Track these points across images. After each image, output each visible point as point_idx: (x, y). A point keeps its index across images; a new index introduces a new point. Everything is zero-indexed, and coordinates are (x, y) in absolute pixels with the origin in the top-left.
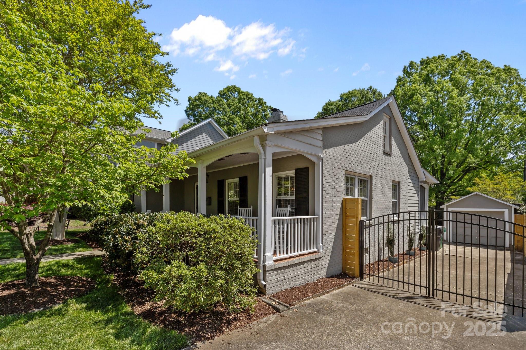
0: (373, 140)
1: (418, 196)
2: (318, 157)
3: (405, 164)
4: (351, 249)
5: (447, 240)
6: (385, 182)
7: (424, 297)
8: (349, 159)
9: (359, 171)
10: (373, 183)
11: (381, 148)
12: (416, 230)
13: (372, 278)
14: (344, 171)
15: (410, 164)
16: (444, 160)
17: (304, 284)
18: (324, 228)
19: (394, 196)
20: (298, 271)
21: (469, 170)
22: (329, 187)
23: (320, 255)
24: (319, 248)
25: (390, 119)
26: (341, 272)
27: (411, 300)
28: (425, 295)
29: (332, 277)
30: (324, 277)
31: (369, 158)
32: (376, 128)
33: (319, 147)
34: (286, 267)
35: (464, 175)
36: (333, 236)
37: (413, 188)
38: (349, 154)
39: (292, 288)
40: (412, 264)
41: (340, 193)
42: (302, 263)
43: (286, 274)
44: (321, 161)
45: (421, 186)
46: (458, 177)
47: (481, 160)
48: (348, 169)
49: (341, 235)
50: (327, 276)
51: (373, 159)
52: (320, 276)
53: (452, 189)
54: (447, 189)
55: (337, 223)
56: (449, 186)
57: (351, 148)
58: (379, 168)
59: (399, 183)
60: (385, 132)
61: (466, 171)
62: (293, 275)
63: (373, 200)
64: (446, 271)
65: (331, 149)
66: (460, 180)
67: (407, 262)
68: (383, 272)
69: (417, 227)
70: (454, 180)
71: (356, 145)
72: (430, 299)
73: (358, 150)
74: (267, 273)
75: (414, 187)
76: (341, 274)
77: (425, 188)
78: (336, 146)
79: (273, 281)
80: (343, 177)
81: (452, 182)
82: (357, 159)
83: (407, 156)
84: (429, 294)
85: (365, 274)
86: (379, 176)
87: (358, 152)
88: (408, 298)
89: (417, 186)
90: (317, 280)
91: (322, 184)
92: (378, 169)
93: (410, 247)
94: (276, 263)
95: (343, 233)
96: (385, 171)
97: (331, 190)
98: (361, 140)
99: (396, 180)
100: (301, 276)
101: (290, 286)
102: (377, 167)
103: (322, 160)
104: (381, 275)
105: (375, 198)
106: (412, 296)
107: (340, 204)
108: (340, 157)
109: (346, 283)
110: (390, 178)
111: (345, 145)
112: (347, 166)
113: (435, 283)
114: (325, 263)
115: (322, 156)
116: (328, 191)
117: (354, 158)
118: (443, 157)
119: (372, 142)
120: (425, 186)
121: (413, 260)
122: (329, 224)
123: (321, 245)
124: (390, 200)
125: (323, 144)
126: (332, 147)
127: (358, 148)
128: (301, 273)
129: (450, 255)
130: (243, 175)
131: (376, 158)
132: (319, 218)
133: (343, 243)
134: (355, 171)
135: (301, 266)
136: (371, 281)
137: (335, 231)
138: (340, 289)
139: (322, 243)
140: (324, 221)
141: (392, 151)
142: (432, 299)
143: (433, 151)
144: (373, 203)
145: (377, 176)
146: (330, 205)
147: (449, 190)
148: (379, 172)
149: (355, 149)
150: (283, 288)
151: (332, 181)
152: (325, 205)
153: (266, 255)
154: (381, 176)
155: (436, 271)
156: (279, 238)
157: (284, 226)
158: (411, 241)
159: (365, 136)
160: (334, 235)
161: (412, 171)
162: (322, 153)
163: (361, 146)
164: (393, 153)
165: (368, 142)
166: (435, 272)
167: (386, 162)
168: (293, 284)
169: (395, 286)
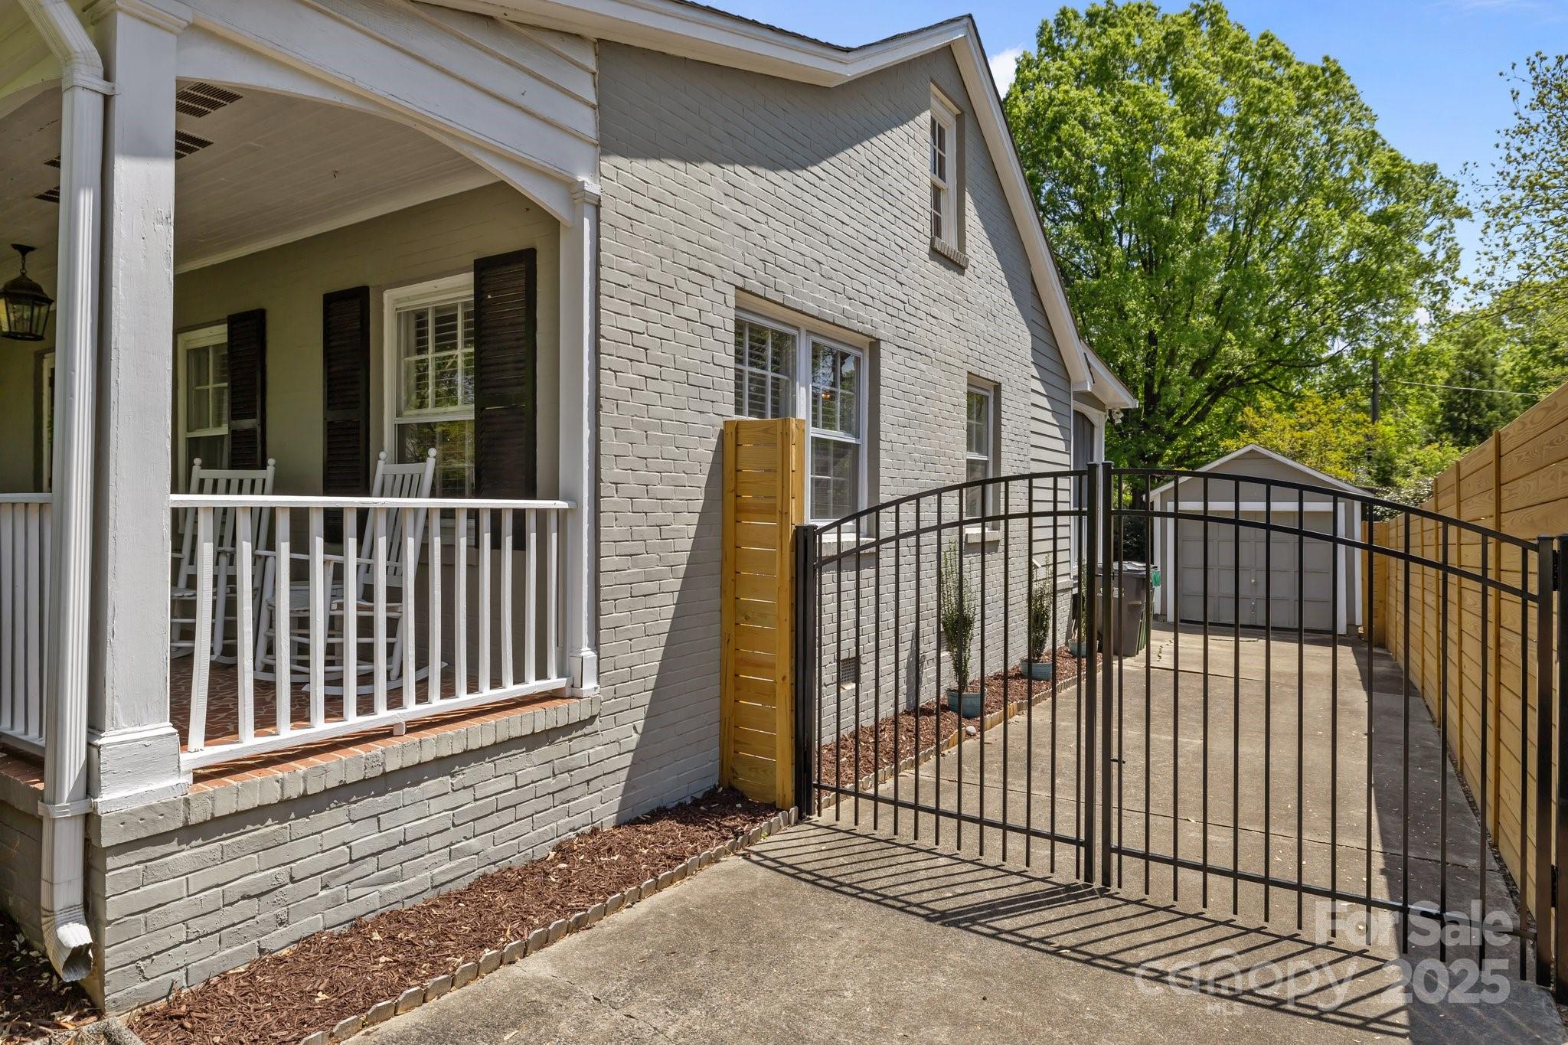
0: (884, 184)
1: (1068, 447)
2: (573, 190)
3: (1020, 318)
4: (758, 666)
5: (1164, 614)
6: (935, 374)
7: (1070, 893)
8: (760, 241)
9: (811, 307)
10: (885, 371)
11: (918, 226)
12: (1059, 580)
13: (847, 803)
14: (731, 292)
15: (1040, 320)
16: (1155, 352)
17: (462, 885)
18: (606, 564)
19: (975, 440)
20: (410, 813)
21: (1227, 388)
22: (640, 354)
23: (574, 710)
24: (577, 674)
25: (959, 119)
26: (714, 781)
27: (1007, 924)
28: (1073, 879)
29: (657, 814)
30: (608, 821)
31: (863, 258)
32: (897, 133)
33: (576, 136)
34: (306, 804)
35: (1213, 401)
36: (665, 608)
37: (1048, 416)
38: (762, 218)
39: (357, 925)
40: (1041, 714)
41: (705, 393)
42: (443, 765)
43: (302, 847)
44: (589, 210)
45: (1080, 417)
46: (1194, 408)
47: (1261, 352)
48: (754, 285)
49: (716, 602)
50: (630, 815)
51: (881, 268)
52: (577, 821)
53: (1177, 449)
54: (1165, 449)
55: (688, 544)
56: (1171, 438)
57: (770, 187)
58: (912, 310)
59: (997, 388)
60: (939, 166)
61: (1216, 391)
62: (367, 838)
63: (883, 445)
64: (1162, 738)
65: (655, 164)
66: (1200, 418)
67: (1020, 707)
68: (916, 764)
69: (1061, 569)
70: (1183, 418)
71: (800, 182)
72: (1093, 905)
73: (808, 209)
74: (111, 862)
75: (1054, 413)
76: (711, 796)
77: (1092, 426)
78: (685, 160)
79: (178, 910)
80: (725, 320)
81: (1178, 424)
82: (804, 248)
83: (1029, 289)
84: (1089, 877)
85: (820, 787)
86: (908, 344)
87: (809, 219)
88: (993, 909)
89: (1063, 409)
90: (558, 849)
91: (597, 334)
92: (903, 315)
93: (1035, 645)
94: (207, 787)
95: (723, 592)
96: (936, 329)
97: (654, 371)
98: (825, 164)
99: (984, 374)
100: (436, 842)
101: (347, 912)
102: (901, 306)
103: (598, 207)
104: (886, 788)
105: (893, 436)
106: (1016, 891)
107: (706, 451)
108: (708, 216)
109: (712, 850)
110: (959, 363)
111: (739, 168)
112: (748, 271)
113: (1115, 803)
114: (614, 749)
115: (592, 187)
116: (630, 377)
117: (787, 241)
118: (1152, 338)
119: (880, 192)
120: (1094, 414)
121: (1044, 698)
122: (639, 547)
123: (587, 653)
124: (958, 454)
125: (602, 127)
126: (658, 157)
127: (807, 197)
128: (444, 819)
129: (1176, 670)
130: (245, 304)
131: (894, 265)
132: (575, 511)
133: (725, 640)
134: (793, 300)
135: (431, 786)
136: (846, 820)
137: (676, 584)
138: (668, 892)
139: (596, 646)
140: (611, 530)
141: (968, 251)
142: (1102, 903)
143: (1123, 315)
144: (884, 459)
145: (900, 342)
146: (643, 449)
147: (1169, 452)
148: (911, 328)
149: (790, 199)
150: (279, 941)
151: (656, 329)
152: (610, 443)
153: (107, 739)
154: (919, 348)
155: (1120, 761)
156: (301, 623)
157: (396, 551)
158: (1038, 621)
159: (841, 155)
160: (671, 599)
161: (1043, 348)
162: (597, 173)
163: (822, 195)
164: (972, 262)
165: (856, 185)
166: (1115, 765)
167: (941, 290)
168: (369, 900)
169: (948, 844)
